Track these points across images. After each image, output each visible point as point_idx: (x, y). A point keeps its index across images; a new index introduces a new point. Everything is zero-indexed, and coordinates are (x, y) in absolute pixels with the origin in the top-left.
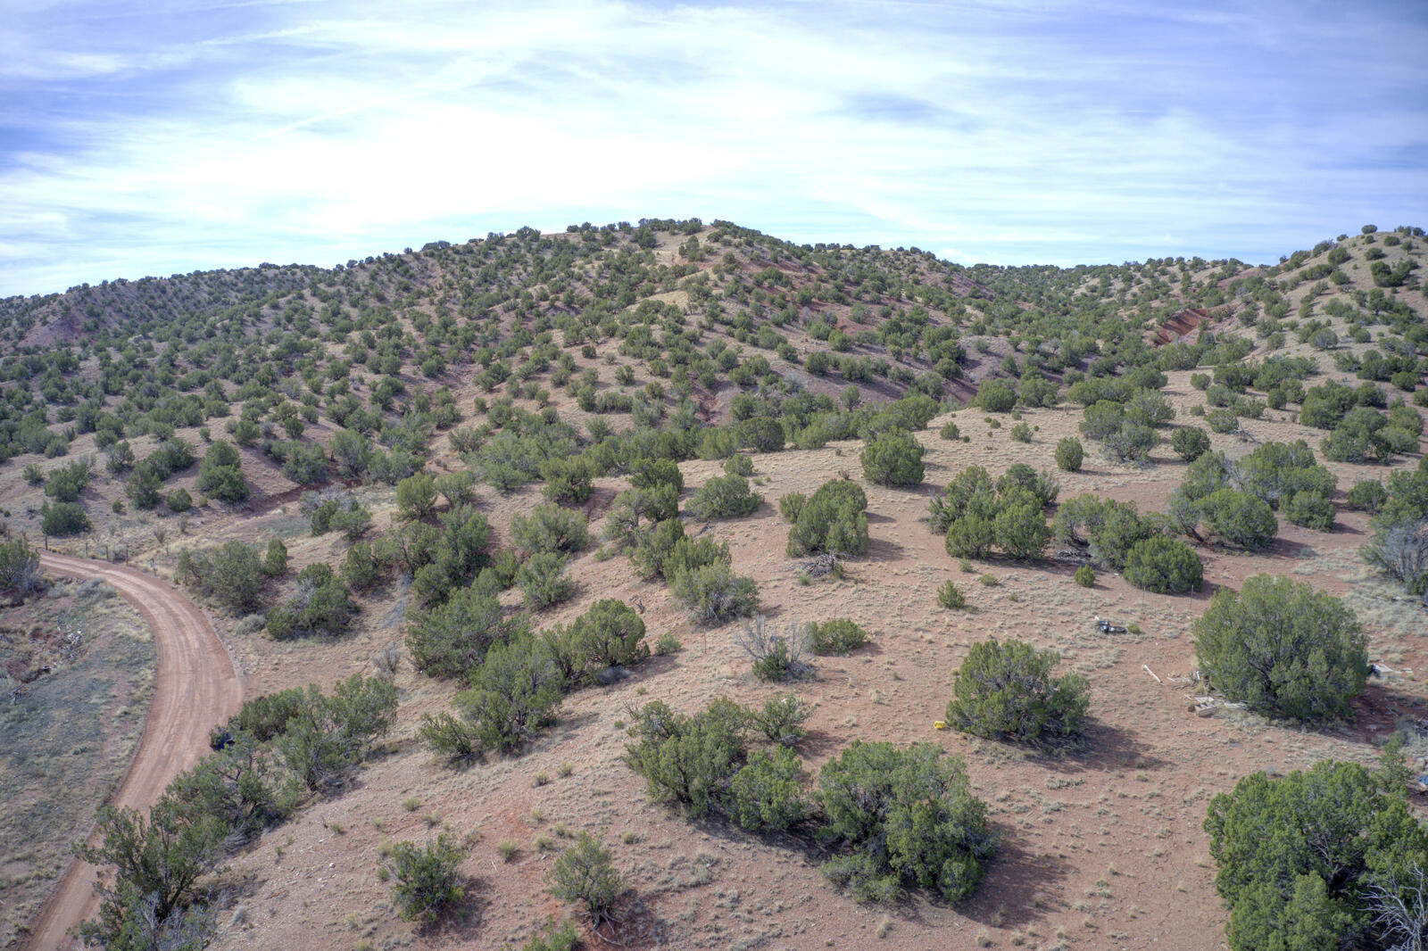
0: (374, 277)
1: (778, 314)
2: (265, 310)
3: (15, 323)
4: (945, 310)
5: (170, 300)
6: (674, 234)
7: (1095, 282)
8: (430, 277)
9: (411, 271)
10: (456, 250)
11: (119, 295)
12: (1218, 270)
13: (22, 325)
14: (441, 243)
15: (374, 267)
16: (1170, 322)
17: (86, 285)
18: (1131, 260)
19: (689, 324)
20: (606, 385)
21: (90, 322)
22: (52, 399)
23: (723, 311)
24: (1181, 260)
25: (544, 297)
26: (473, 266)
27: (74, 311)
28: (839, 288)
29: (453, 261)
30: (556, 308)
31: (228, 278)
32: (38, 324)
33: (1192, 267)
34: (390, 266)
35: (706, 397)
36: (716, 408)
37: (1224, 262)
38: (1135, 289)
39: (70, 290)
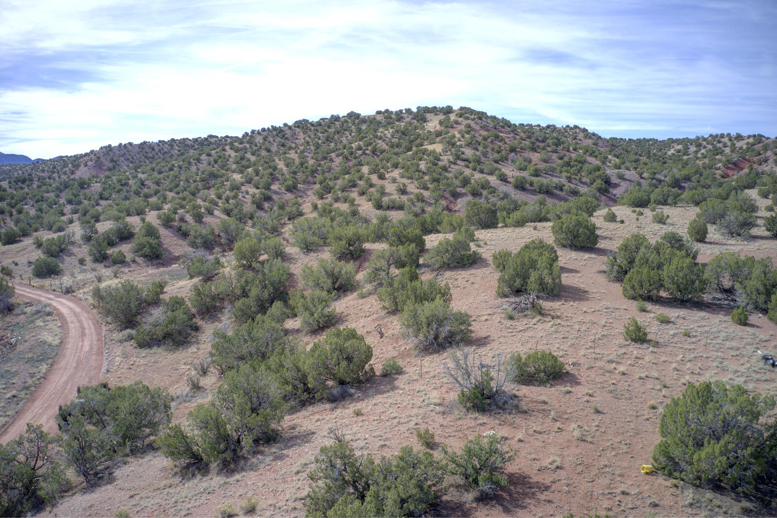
0: (265, 139)
1: (496, 156)
2: (204, 157)
3: (70, 165)
4: (596, 157)
5: (157, 154)
6: (436, 115)
7: (680, 147)
8: (297, 139)
9: (286, 136)
10: (312, 124)
11: (128, 151)
12: (751, 140)
13: (74, 166)
14: (304, 120)
15: (265, 133)
16: (730, 165)
17: (110, 146)
18: (700, 135)
19: (442, 161)
20: (390, 194)
21: (111, 165)
22: (70, 202)
23: (463, 153)
24: (729, 135)
25: (360, 148)
26: (321, 133)
27: (102, 159)
28: (533, 143)
29: (310, 130)
30: (366, 154)
31: (189, 142)
32: (82, 166)
33: (736, 138)
34: (275, 133)
35: (451, 202)
36: (456, 208)
37: (754, 136)
38: (703, 151)
39: (101, 148)
